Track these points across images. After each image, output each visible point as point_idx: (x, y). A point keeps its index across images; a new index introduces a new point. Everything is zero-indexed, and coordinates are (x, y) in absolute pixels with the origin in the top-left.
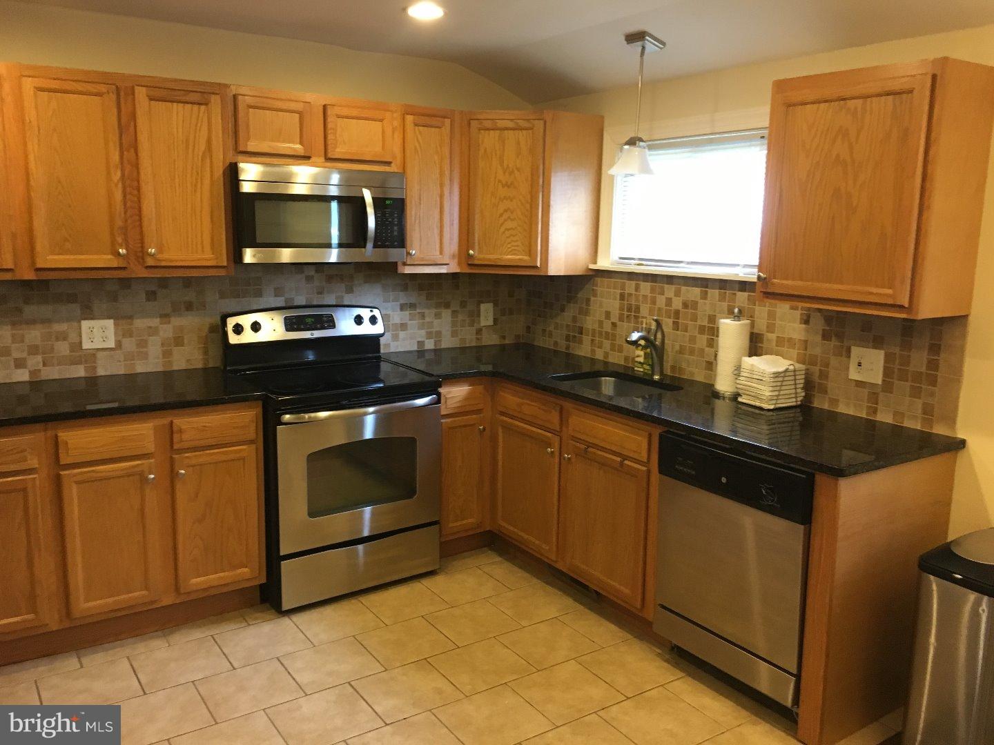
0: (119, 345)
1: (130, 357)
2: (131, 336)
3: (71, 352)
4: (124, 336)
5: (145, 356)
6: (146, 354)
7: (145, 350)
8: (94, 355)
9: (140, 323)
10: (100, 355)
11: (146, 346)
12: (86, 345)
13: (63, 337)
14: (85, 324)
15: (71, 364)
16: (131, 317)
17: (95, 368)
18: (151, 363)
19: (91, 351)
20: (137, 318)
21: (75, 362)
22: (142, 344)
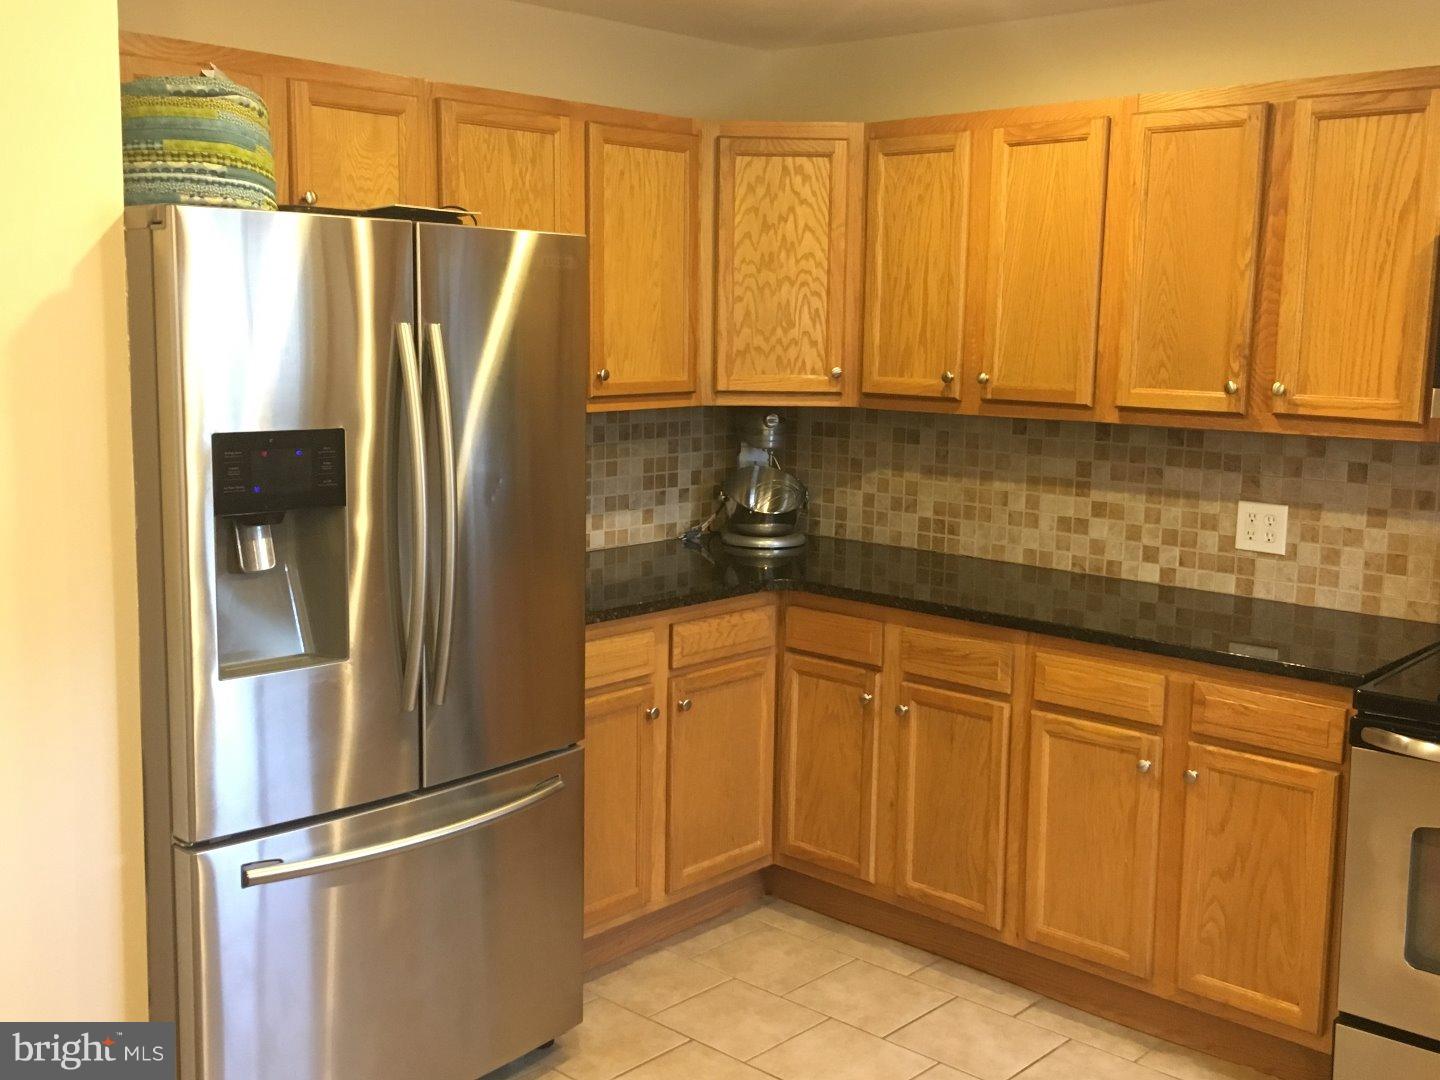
0: (1292, 552)
1: (1307, 576)
2: (1314, 539)
3: (1220, 550)
4: (1303, 538)
5: (1333, 580)
6: (1337, 575)
7: (1334, 568)
8: (1253, 562)
9: (1334, 520)
10: (1260, 563)
11: (1336, 563)
12: (1242, 543)
13: (1211, 523)
14: (1245, 508)
15: (1218, 571)
16: (1318, 507)
17: (1250, 584)
18: (1341, 595)
19: (1250, 554)
20: (1329, 511)
21: (1225, 568)
22: (1331, 557)
